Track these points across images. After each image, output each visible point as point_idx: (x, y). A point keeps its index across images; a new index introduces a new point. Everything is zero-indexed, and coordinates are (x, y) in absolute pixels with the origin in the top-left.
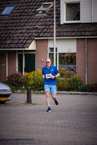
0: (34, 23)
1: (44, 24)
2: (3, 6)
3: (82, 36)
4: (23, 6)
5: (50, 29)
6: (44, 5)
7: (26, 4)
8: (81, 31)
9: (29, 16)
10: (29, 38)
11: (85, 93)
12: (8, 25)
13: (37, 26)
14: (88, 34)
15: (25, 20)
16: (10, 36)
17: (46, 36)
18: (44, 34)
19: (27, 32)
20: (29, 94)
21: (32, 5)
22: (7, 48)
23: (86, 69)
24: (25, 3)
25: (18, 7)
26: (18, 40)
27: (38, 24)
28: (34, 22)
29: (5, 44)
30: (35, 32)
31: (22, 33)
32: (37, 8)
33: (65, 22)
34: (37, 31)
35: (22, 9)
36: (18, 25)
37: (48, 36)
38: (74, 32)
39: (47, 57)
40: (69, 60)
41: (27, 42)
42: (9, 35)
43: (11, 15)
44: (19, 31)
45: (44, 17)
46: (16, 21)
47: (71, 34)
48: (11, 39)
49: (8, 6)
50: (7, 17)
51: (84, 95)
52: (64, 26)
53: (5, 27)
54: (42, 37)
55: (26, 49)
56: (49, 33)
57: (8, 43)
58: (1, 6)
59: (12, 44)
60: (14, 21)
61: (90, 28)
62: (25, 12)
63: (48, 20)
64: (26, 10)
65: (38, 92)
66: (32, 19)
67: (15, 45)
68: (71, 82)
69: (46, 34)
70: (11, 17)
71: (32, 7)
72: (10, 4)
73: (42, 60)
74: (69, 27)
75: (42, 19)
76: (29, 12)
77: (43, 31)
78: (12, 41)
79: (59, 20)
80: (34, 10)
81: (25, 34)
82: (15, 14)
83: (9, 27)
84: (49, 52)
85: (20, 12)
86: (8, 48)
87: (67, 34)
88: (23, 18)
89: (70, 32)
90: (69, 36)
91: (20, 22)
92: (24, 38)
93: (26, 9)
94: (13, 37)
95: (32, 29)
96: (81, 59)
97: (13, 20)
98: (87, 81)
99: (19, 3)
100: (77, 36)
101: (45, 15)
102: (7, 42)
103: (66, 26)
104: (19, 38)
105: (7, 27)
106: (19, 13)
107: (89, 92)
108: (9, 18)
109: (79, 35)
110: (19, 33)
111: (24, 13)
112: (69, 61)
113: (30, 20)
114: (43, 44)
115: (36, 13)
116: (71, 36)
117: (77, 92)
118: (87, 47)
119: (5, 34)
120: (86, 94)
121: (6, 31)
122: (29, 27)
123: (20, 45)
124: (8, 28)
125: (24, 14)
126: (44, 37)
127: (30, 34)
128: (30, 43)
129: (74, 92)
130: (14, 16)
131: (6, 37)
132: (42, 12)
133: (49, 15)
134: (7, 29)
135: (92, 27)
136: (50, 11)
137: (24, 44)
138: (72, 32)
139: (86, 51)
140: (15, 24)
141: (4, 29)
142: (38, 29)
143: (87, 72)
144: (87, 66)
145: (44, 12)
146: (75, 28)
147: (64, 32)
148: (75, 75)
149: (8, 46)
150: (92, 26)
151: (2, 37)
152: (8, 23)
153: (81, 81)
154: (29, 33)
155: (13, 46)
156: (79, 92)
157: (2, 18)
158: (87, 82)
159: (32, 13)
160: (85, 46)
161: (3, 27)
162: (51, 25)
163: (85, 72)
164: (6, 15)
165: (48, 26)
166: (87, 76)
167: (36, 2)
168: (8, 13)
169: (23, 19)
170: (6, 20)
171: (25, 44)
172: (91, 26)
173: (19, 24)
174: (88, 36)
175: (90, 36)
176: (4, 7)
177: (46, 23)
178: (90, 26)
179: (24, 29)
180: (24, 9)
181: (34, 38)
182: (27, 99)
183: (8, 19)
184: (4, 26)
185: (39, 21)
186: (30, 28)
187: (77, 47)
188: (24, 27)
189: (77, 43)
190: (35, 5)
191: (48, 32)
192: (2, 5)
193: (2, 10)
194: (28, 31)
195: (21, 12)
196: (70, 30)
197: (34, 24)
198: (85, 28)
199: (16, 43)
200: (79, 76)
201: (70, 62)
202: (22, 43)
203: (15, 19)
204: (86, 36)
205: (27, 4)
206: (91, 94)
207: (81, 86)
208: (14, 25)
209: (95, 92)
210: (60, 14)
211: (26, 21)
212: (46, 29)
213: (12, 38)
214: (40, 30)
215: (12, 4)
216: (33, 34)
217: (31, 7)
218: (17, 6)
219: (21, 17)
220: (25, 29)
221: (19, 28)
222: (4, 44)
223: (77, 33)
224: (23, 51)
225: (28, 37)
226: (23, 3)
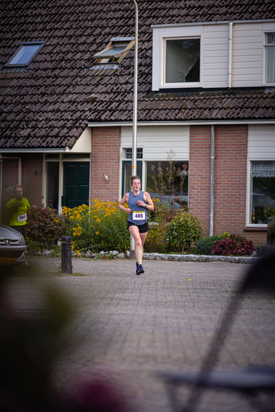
0: (88, 87)
1: (113, 89)
2: (13, 45)
3: (202, 119)
4: (61, 45)
5: (127, 102)
6: (114, 43)
7: (69, 40)
8: (201, 109)
9: (76, 70)
10: (76, 123)
11: (205, 256)
12: (23, 91)
13: (96, 96)
14: (217, 115)
15: (67, 79)
16: (29, 118)
17: (116, 120)
18: (112, 114)
19: (70, 109)
20: (66, 252)
21: (83, 44)
22: (20, 147)
23: (212, 202)
24: (67, 37)
25: (50, 48)
26: (47, 129)
27: (96, 90)
28: (87, 85)
29: (16, 138)
30: (90, 110)
31: (58, 110)
32: (96, 51)
33: (162, 85)
34: (95, 106)
35: (59, 53)
36: (49, 92)
37: (121, 120)
38: (185, 109)
39: (118, 170)
40: (171, 178)
41: (70, 134)
42: (25, 116)
43: (32, 66)
44: (51, 107)
45: (112, 72)
46: (45, 81)
47: (176, 115)
48: (30, 126)
49: (24, 45)
50: (21, 71)
51: (203, 261)
52: (160, 94)
53: (15, 95)
54: (106, 121)
55: (67, 150)
56: (125, 111)
57: (23, 135)
58: (8, 45)
59: (33, 138)
60: (40, 82)
61: (223, 101)
62: (66, 59)
63: (122, 80)
64: (70, 56)
65: (94, 254)
66: (84, 77)
67: (39, 140)
68: (173, 230)
69: (115, 114)
70: (33, 72)
71: (84, 47)
72: (31, 40)
73: (107, 177)
74: (172, 99)
75: (108, 78)
76: (76, 61)
77: (109, 108)
78: (33, 131)
79: (149, 80)
80: (87, 56)
81: (66, 114)
82: (42, 66)
83: (25, 97)
84: (123, 158)
85: (53, 58)
86: (24, 147)
87: (167, 114)
88: (62, 74)
89: (175, 110)
90: (171, 120)
91: (53, 85)
92: (62, 123)
93: (68, 52)
94: (35, 121)
95: (84, 103)
96: (199, 175)
97: (37, 78)
98: (214, 228)
99: (52, 36)
100: (191, 119)
101: (115, 67)
102: (22, 133)
103: (166, 96)
104: (51, 123)
105: (21, 96)
106: (52, 61)
107: (216, 254)
108: (28, 74)
109: (197, 117)
110: (50, 111)
111: (64, 62)
112: (169, 181)
113: (79, 79)
114: (109, 138)
115: (94, 61)
116: (176, 120)
117: (185, 256)
118: (215, 148)
119: (15, 113)
120: (208, 258)
121: (19, 107)
122: (76, 96)
123: (52, 142)
124: (23, 98)
125: (63, 64)
126: (111, 121)
127: (78, 114)
128: (77, 135)
129: (179, 256)
130: (39, 69)
131: (18, 121)
132: (109, 61)
133: (125, 68)
134: (22, 101)
135: (228, 98)
136: (127, 59)
137: (62, 137)
138: (180, 110)
139: (212, 157)
140: (42, 90)
141: (13, 102)
142: (98, 102)
143: (214, 209)
144: (214, 192)
145: (112, 60)
146: (187, 100)
147: (160, 110)
148: (182, 214)
149: (23, 143)
150: (229, 95)
151: (8, 122)
152: (23, 87)
153: (197, 229)
154: (76, 112)
155: (35, 142)
156: (192, 256)
157: (11, 73)
158: (214, 231)
159: (83, 62)
160: (210, 145)
161: (12, 96)
162: (129, 93)
163: (210, 209)
164: (21, 67)
165: (122, 95)
166: (214, 217)
167: (95, 36)
168: (26, 61)
169: (62, 77)
170: (19, 78)
171: (66, 137)
172: (227, 96)
173: (51, 88)
174: (218, 119)
175: (222, 119)
176: (15, 46)
177: (118, 88)
178: (223, 97)
179: (64, 103)
180: (64, 53)
181: (87, 125)
182: (62, 264)
183: (24, 77)
184: (15, 93)
185: (100, 82)
186: (78, 100)
187: (190, 148)
188: (63, 97)
189: (190, 137)
190: (92, 44)
191: (120, 111)
192: (11, 42)
193: (11, 55)
194: (73, 107)
195: (57, 59)
196: (175, 105)
197: (89, 89)
198: (210, 100)
199: (43, 136)
200: (192, 217)
201: (171, 183)
202: (56, 136)
203: (42, 77)
204: (212, 119)
205: (73, 40)
206: (220, 260)
207: (197, 240)
208: (39, 92)
209: (228, 255)
210: (152, 65)
211: (67, 81)
212: (117, 102)
213: (34, 123)
214: (103, 105)
215: (34, 39)
216: (85, 115)
217: (81, 48)
218: (48, 44)
219: (57, 72)
220: (65, 101)
221: (51, 99)
222: (14, 138)
223: (191, 112)
224: (61, 156)
225: (73, 120)
226: (63, 37)
